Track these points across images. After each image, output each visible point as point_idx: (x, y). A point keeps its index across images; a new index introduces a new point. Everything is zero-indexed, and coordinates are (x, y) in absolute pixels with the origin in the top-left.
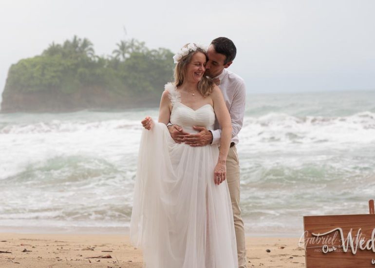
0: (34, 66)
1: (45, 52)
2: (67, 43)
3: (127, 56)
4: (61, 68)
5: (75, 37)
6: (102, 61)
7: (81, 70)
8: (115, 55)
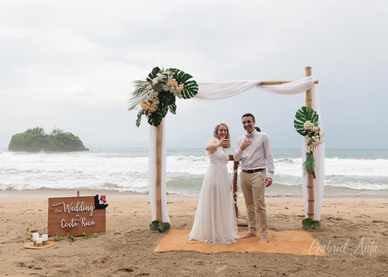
0: (22, 136)
1: (26, 132)
2: (34, 129)
3: (56, 134)
4: (32, 137)
5: (37, 127)
6: (47, 135)
7: (39, 138)
8: (51, 134)
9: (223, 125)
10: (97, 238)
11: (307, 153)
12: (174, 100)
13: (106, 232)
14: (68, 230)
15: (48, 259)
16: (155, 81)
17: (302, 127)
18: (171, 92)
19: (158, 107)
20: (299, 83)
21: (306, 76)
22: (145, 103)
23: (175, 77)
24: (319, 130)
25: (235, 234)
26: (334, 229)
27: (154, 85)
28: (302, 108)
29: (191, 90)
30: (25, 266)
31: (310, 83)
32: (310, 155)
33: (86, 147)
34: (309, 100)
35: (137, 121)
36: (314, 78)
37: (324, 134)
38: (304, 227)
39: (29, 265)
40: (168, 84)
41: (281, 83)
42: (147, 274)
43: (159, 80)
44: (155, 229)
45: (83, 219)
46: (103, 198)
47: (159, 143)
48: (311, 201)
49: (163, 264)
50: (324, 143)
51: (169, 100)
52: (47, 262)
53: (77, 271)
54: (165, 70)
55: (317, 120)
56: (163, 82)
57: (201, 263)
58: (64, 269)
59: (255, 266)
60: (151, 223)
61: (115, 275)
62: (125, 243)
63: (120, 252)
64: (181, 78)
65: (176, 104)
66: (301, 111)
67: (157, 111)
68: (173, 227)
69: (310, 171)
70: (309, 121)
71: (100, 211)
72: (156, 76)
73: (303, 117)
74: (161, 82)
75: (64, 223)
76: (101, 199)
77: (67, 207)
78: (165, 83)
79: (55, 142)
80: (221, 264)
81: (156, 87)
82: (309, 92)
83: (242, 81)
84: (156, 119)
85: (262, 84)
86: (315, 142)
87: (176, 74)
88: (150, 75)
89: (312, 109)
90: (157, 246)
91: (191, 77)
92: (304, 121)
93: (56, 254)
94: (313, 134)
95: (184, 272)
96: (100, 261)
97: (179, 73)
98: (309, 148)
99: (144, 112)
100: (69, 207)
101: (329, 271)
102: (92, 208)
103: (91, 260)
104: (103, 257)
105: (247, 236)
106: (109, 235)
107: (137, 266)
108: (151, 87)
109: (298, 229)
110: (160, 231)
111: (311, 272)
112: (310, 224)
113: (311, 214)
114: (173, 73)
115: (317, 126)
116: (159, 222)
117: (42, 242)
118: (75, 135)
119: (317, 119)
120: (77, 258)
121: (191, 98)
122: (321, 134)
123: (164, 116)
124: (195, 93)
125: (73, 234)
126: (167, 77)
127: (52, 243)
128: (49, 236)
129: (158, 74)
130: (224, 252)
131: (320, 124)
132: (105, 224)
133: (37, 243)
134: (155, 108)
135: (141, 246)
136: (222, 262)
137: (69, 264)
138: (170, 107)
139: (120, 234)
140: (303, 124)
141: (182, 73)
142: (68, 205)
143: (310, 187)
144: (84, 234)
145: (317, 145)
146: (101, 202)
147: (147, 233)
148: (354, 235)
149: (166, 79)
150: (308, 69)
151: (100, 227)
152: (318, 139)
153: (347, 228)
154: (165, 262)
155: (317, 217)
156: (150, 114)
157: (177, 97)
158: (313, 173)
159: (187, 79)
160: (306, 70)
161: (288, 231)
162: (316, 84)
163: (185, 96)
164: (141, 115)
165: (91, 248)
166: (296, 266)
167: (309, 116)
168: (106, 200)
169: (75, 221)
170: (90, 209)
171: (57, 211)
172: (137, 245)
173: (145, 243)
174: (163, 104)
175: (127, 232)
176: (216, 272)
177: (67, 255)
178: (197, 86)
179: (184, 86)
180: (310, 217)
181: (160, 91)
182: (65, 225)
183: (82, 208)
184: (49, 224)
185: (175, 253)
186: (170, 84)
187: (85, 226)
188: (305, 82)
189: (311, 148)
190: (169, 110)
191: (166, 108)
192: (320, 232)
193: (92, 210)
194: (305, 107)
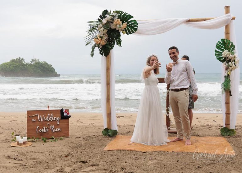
0: (7, 65)
1: (11, 61)
2: (17, 59)
3: (34, 63)
4: (15, 66)
5: (19, 57)
6: (27, 64)
7: (21, 66)
8: (30, 63)
9: (154, 56)
10: (63, 141)
11: (225, 76)
12: (119, 35)
13: (70, 136)
14: (41, 134)
15: (27, 154)
16: (104, 21)
17: (221, 55)
18: (117, 29)
19: (107, 41)
20: (220, 20)
21: (225, 14)
22: (97, 38)
23: (119, 17)
24: (235, 57)
25: (166, 138)
27: (104, 24)
28: (221, 40)
29: (133, 27)
30: (11, 158)
31: (228, 19)
32: (227, 77)
34: (227, 33)
35: (92, 52)
36: (232, 15)
37: (239, 60)
38: (221, 134)
39: (14, 157)
40: (115, 23)
41: (204, 20)
42: (97, 165)
43: (107, 20)
44: (106, 135)
45: (52, 127)
46: (67, 111)
47: (108, 69)
48: (228, 114)
49: (110, 158)
50: (239, 67)
51: (115, 36)
52: (26, 156)
53: (47, 162)
54: (112, 12)
55: (234, 49)
56: (111, 21)
57: (137, 158)
58: (38, 160)
59: (178, 161)
60: (103, 130)
61: (74, 165)
62: (83, 144)
63: (79, 150)
64: (125, 18)
65: (121, 39)
66: (220, 43)
67: (106, 44)
68: (120, 133)
69: (228, 90)
70: (227, 50)
71: (64, 121)
72: (105, 17)
73: (222, 47)
74: (109, 22)
75: (38, 129)
76: (65, 112)
77: (40, 118)
78: (112, 22)
79: (33, 69)
80: (152, 159)
81: (105, 26)
82: (227, 27)
83: (174, 19)
84: (106, 50)
85: (189, 21)
86: (231, 67)
87: (121, 15)
88: (100, 16)
89: (229, 41)
90: (106, 147)
91: (132, 17)
92: (223, 50)
93: (33, 150)
94: (230, 60)
95: (124, 164)
96: (64, 156)
97: (123, 14)
98: (227, 72)
99: (97, 46)
100: (42, 117)
101: (234, 165)
102: (59, 118)
103: (57, 155)
104: (66, 153)
105: (176, 140)
106: (72, 139)
107: (90, 160)
108: (102, 26)
109: (217, 136)
110: (110, 136)
111: (221, 166)
112: (227, 131)
113: (227, 124)
114: (118, 15)
115: (233, 54)
116: (109, 129)
117: (23, 142)
118: (49, 64)
120: (48, 154)
121: (133, 34)
122: (236, 60)
123: (112, 48)
124: (136, 30)
125: (45, 137)
126: (114, 18)
127: (30, 143)
128: (28, 139)
129: (107, 16)
130: (156, 151)
131: (236, 53)
132: (68, 131)
133: (19, 143)
134: (105, 42)
135: (95, 146)
136: (153, 158)
137: (42, 157)
138: (117, 41)
139: (80, 138)
140: (222, 52)
141: (125, 14)
142: (41, 116)
143: (227, 103)
144: (53, 137)
145: (233, 69)
146: (65, 114)
147: (100, 138)
149: (113, 19)
150: (227, 8)
151: (64, 133)
152: (234, 65)
154: (111, 158)
155: (232, 127)
156: (101, 47)
157: (121, 34)
158: (230, 92)
159: (129, 19)
160: (225, 8)
161: (209, 137)
162: (233, 20)
163: (128, 32)
164: (94, 48)
165: (58, 147)
166: (209, 161)
167: (227, 46)
168: (69, 113)
169: (46, 128)
170: (57, 119)
171: (33, 120)
172: (91, 146)
173: (98, 144)
174: (111, 39)
175: (85, 136)
176: (148, 164)
177: (41, 152)
178: (137, 24)
179: (127, 25)
180: (227, 126)
181: (109, 29)
182: (40, 131)
183: (52, 118)
184: (28, 130)
185: (119, 151)
186: (116, 23)
187: (54, 132)
188: (223, 19)
189: (228, 72)
190: (116, 43)
191: (113, 42)
192: (234, 138)
193: (59, 120)
194: (224, 39)
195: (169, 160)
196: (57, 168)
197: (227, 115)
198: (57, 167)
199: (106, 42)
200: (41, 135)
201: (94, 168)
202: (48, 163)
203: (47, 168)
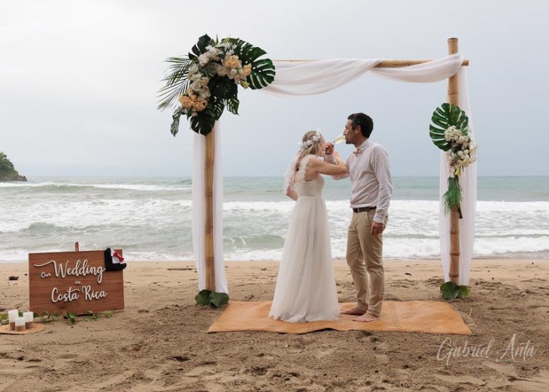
10: (113, 318)
11: (450, 179)
12: (235, 91)
13: (126, 309)
14: (63, 305)
15: (45, 347)
16: (203, 59)
17: (443, 136)
18: (231, 78)
19: (209, 102)
20: (439, 65)
21: (450, 54)
22: (187, 95)
23: (237, 52)
24: (469, 141)
26: (490, 298)
27: (203, 65)
28: (442, 106)
29: (264, 74)
30: (12, 358)
31: (456, 64)
32: (454, 181)
33: (20, 174)
34: (453, 92)
35: (173, 125)
36: (462, 55)
37: (477, 147)
38: (443, 296)
39: (18, 355)
40: (226, 64)
41: (408, 64)
42: (213, 363)
43: (210, 58)
44: (204, 304)
45: (87, 289)
46: (119, 253)
47: (209, 163)
48: (455, 254)
49: (234, 349)
50: (476, 162)
51: (227, 91)
52: (44, 352)
53: (99, 361)
54: (220, 41)
55: (466, 124)
56: (218, 60)
58: (78, 359)
59: (374, 349)
60: (197, 294)
61: (163, 365)
62: (162, 324)
63: (158, 336)
64: (248, 54)
65: (238, 98)
66: (440, 111)
67: (206, 109)
69: (455, 206)
70: (454, 127)
71: (113, 275)
72: (206, 51)
73: (444, 120)
74: (213, 61)
75: (56, 295)
76: (115, 255)
77: (60, 269)
78: (220, 62)
80: (323, 347)
81: (204, 70)
82: (453, 80)
83: (348, 60)
84: (204, 122)
85: (380, 65)
87: (239, 48)
88: (194, 49)
89: (458, 108)
91: (264, 53)
92: (446, 127)
93: (55, 340)
96: (130, 348)
97: (244, 45)
98: (453, 170)
99: (186, 111)
100: (64, 268)
102: (101, 270)
103: (116, 347)
104: (134, 343)
106: (130, 314)
107: (193, 353)
108: (197, 69)
109: (435, 300)
110: (213, 306)
112: (452, 291)
113: (454, 275)
114: (233, 47)
116: (210, 292)
117: (23, 324)
119: (467, 122)
120: (92, 346)
121: (264, 88)
122: (471, 147)
123: (217, 118)
124: (271, 79)
125: (72, 312)
126: (224, 53)
127: (41, 327)
128: (35, 316)
129: (209, 47)
131: (471, 132)
132: (122, 296)
133: (16, 325)
134: (204, 104)
135: (189, 327)
136: (325, 345)
137: (84, 354)
138: (228, 103)
139: (147, 312)
140: (444, 131)
141: (249, 46)
142: (61, 265)
143: (454, 233)
144: (91, 312)
145: (466, 164)
146: (115, 261)
147: (192, 310)
148: (520, 305)
149: (222, 56)
150: (453, 42)
151: (114, 301)
152: (468, 156)
153: (509, 297)
154: (236, 347)
155: (463, 280)
156: (194, 114)
157: (239, 87)
158: (459, 211)
159: (258, 56)
160: (449, 42)
161: (419, 302)
162: (465, 67)
163: (253, 84)
164: (179, 116)
165: (108, 332)
167: (454, 118)
168: (123, 257)
169: (74, 292)
170: (98, 271)
171: (44, 274)
172: (182, 326)
173: (194, 323)
174: (215, 98)
175: (157, 308)
176: (319, 357)
177: (73, 342)
178: (274, 68)
179: (252, 68)
180: (452, 279)
181: (212, 75)
182: (59, 298)
183: (85, 270)
184: (31, 296)
185: (249, 335)
186: (230, 63)
187: (91, 299)
188: (447, 63)
189: (456, 170)
190: (226, 107)
191: (220, 104)
192: (468, 302)
193: (101, 274)
194: (448, 104)
195: (358, 347)
196: (130, 373)
197: (454, 256)
198: (127, 370)
199: (206, 105)
200: (62, 308)
201: (208, 369)
202: (101, 363)
203: (105, 374)
